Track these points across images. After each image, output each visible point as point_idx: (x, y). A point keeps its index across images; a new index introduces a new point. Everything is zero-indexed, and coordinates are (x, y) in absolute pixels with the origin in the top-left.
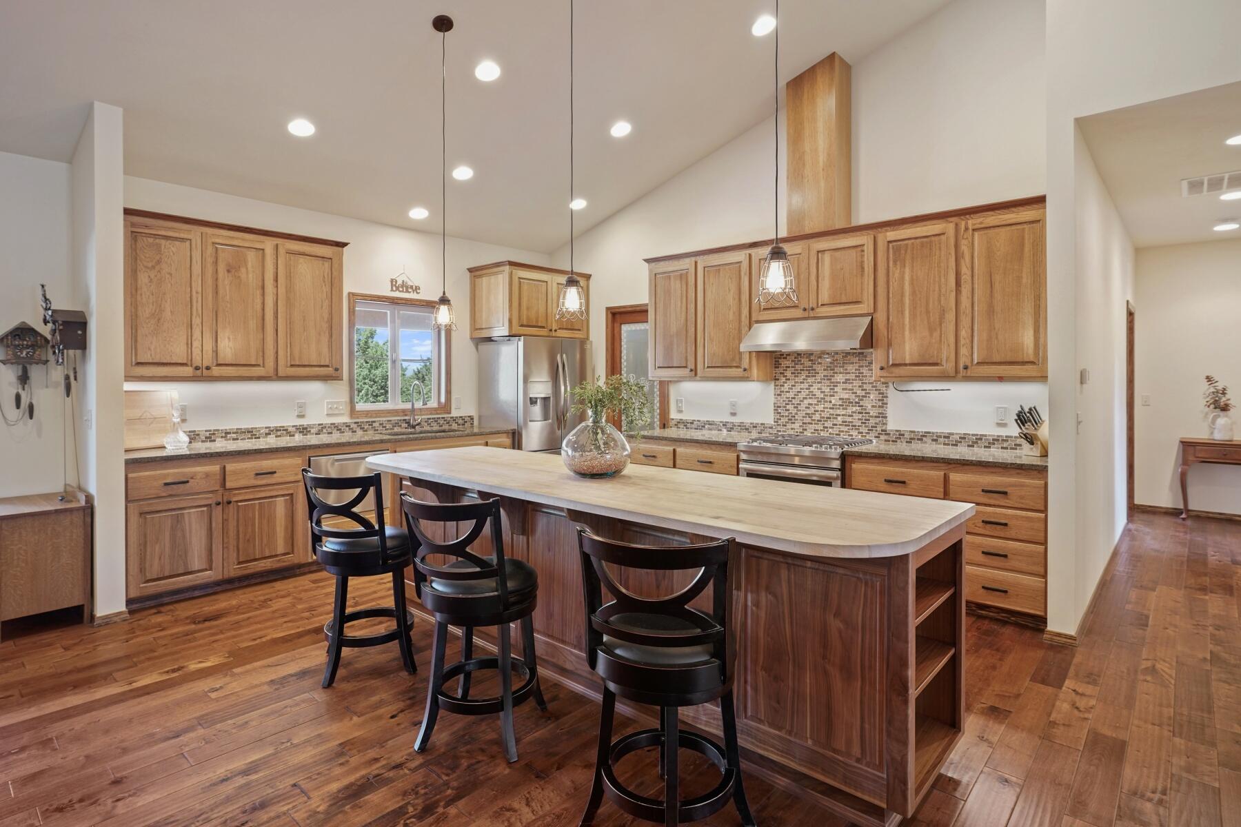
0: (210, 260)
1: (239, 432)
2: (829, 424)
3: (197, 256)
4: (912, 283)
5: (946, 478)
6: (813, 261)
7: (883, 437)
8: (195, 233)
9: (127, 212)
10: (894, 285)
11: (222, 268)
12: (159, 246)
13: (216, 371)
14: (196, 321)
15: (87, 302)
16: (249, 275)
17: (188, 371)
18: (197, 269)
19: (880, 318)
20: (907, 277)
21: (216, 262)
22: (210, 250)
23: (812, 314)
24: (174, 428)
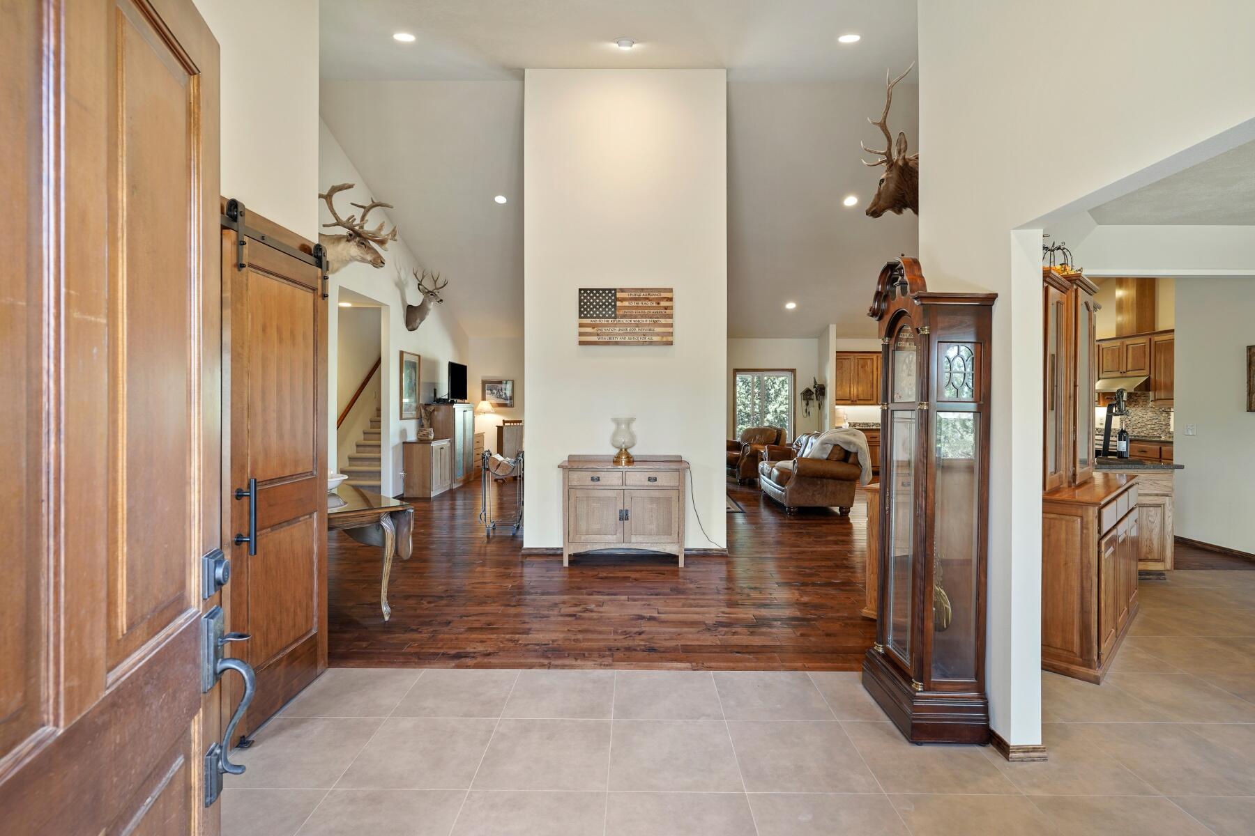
0: (856, 364)
1: (864, 424)
2: (1144, 429)
3: (852, 363)
4: (1164, 361)
5: (1160, 448)
6: (1125, 349)
7: (1168, 435)
8: (852, 356)
9: (837, 352)
10: (1157, 361)
11: (860, 367)
12: (842, 362)
13: (858, 402)
14: (852, 385)
15: (826, 381)
16: (868, 369)
17: (849, 402)
18: (852, 368)
19: (1152, 376)
20: (1163, 358)
21: (858, 364)
22: (856, 361)
23: (1124, 375)
24: (845, 422)
